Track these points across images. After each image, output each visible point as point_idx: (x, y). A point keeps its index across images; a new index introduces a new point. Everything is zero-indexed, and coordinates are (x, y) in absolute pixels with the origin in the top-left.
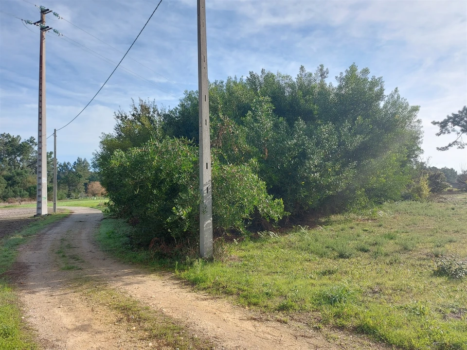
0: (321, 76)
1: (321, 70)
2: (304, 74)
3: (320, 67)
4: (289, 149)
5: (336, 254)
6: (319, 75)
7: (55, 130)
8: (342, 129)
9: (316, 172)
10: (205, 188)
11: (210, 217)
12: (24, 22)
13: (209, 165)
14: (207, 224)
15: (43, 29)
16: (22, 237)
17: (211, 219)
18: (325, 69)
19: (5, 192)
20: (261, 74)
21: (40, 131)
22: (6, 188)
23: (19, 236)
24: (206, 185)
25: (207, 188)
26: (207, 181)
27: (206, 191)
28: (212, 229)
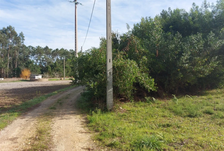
0: (205, 7)
1: (205, 3)
2: (195, 7)
3: (204, 2)
4: (173, 51)
5: (188, 113)
6: (204, 6)
7: (82, 47)
8: (209, 37)
9: (186, 63)
10: (108, 72)
11: (111, 88)
12: (69, 2)
13: (111, 61)
14: (110, 91)
15: (76, 4)
16: (57, 92)
17: (112, 89)
18: (207, 3)
19: (71, 73)
20: (168, 10)
21: (76, 47)
22: (71, 72)
23: (56, 92)
24: (109, 71)
25: (110, 72)
26: (110, 69)
27: (109, 74)
28: (112, 94)
